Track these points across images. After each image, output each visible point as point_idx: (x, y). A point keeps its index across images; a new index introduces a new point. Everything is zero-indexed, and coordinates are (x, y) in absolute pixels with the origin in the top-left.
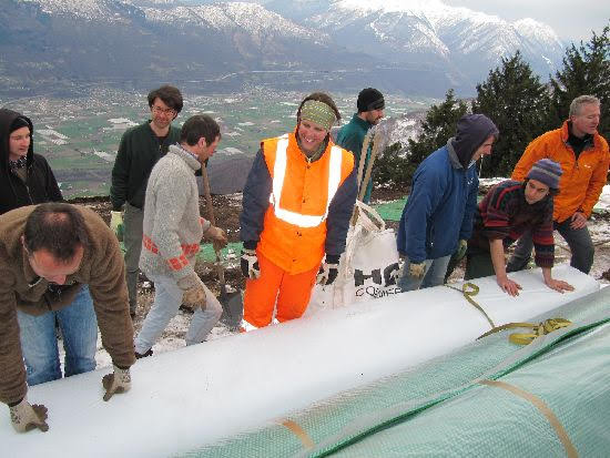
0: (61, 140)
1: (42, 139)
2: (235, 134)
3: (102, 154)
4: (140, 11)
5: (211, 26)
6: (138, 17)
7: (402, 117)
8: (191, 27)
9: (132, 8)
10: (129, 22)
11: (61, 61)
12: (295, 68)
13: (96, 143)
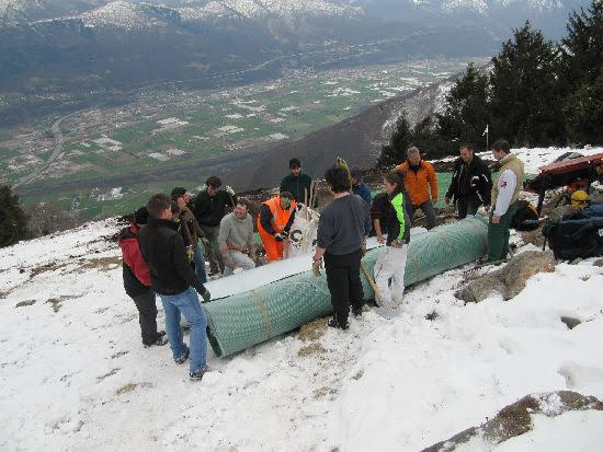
0: (117, 147)
1: (99, 148)
2: (279, 120)
3: (155, 155)
4: (175, 13)
5: (245, 17)
6: (174, 18)
7: (444, 81)
8: (225, 21)
9: (167, 11)
10: (164, 24)
11: (108, 72)
12: (331, 46)
13: (148, 145)
